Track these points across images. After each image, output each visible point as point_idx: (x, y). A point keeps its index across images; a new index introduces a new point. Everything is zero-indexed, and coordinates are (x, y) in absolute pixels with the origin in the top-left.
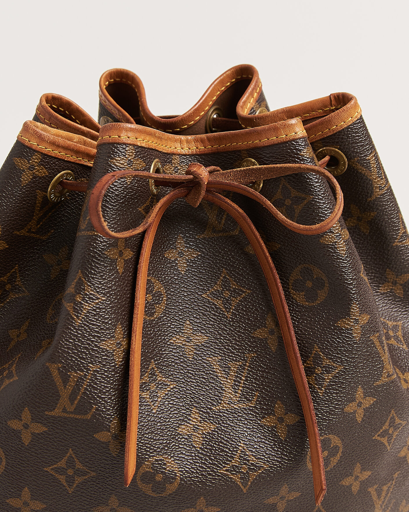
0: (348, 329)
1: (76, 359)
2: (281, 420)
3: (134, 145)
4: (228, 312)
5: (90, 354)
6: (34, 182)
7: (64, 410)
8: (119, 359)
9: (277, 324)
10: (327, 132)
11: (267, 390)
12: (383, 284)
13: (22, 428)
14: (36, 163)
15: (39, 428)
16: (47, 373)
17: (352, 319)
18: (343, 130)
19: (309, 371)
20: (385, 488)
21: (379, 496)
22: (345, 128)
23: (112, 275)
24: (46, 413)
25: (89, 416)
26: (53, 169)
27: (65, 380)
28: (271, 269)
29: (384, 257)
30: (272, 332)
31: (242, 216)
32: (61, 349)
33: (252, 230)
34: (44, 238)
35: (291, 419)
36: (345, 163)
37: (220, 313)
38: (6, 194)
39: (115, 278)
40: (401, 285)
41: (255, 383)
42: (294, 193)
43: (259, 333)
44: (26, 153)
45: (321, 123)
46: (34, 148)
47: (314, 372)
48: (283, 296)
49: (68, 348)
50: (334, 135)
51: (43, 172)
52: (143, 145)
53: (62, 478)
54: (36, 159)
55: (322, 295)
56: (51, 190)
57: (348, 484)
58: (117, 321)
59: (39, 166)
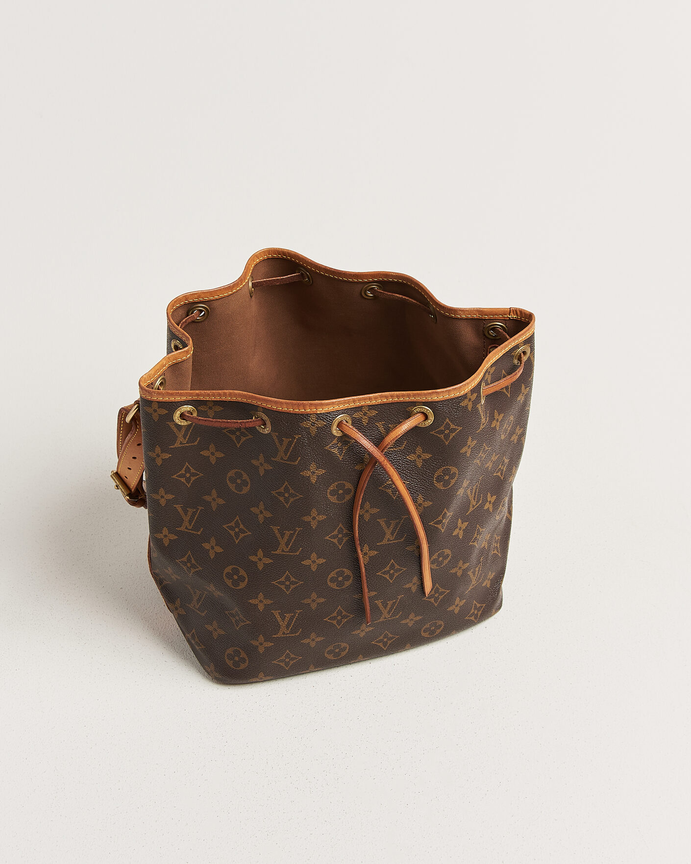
7: (283, 551)
13: (258, 560)
15: (268, 561)
20: (477, 569)
21: (474, 574)
24: (272, 552)
53: (283, 587)
57: (454, 572)
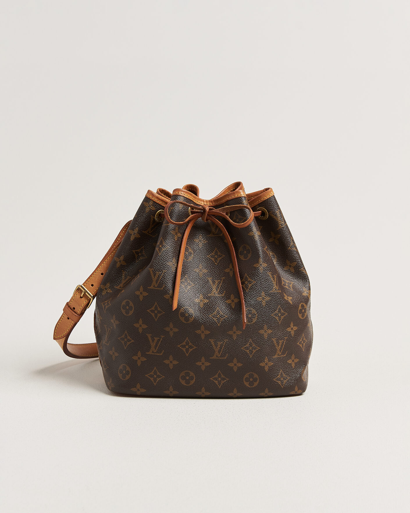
0: (257, 267)
1: (159, 268)
2: (233, 301)
3: (183, 197)
4: (216, 263)
5: (163, 266)
6: (150, 212)
7: (154, 286)
8: (173, 270)
9: (233, 267)
10: (260, 201)
11: (228, 291)
12: (285, 266)
13: (140, 294)
14: (151, 204)
15: (146, 294)
16: (149, 273)
17: (259, 264)
18: (266, 200)
19: (243, 283)
22: (266, 199)
23: (173, 240)
24: (148, 288)
25: (162, 289)
26: (157, 208)
27: (155, 275)
28: (231, 246)
29: (285, 255)
30: (231, 270)
31: (222, 226)
32: (154, 263)
33: (225, 232)
34: (154, 237)
35: (236, 300)
36: (267, 214)
37: (213, 263)
38: (140, 215)
39: (174, 241)
40: (293, 267)
41: (224, 288)
42: (239, 217)
43: (227, 270)
44: (148, 200)
45: (258, 198)
46: (150, 198)
47: (244, 283)
48: (235, 256)
49: (156, 263)
50: (263, 202)
51: (153, 208)
52: (187, 197)
53: (153, 315)
54: (151, 203)
55: (249, 256)
56: (156, 216)
58: (174, 256)
59: (152, 206)
